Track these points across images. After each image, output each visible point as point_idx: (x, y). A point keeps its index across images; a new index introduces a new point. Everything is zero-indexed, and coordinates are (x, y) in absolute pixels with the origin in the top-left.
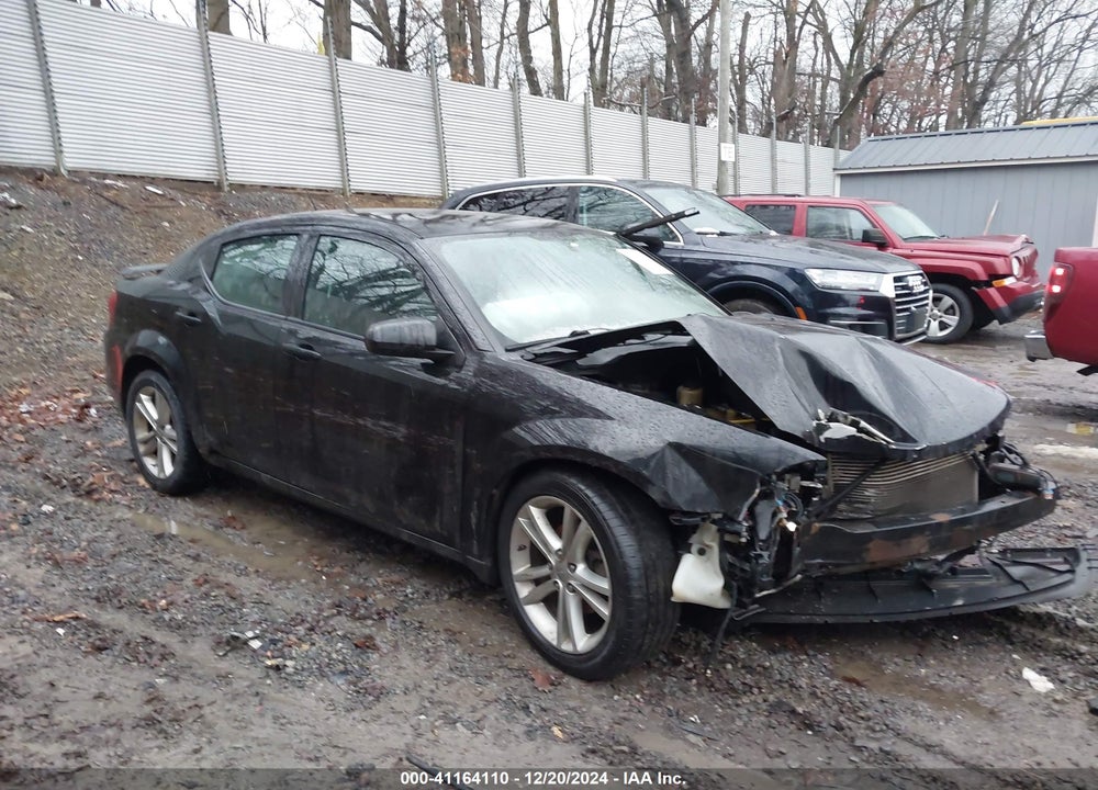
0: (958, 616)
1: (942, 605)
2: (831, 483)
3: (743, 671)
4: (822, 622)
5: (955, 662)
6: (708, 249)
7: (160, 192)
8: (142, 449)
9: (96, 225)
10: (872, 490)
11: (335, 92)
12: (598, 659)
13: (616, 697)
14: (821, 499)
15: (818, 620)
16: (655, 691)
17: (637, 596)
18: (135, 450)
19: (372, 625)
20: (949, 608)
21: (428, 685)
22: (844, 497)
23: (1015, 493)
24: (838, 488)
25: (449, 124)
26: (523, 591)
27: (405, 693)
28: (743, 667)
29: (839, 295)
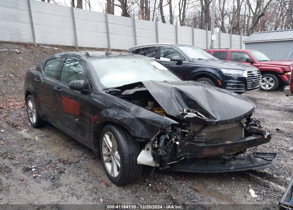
0: (230, 172)
1: (227, 169)
2: (192, 131)
3: (164, 185)
4: (190, 172)
5: (230, 186)
6: (194, 63)
7: (57, 49)
8: (30, 115)
9: (39, 58)
10: (204, 133)
11: (107, 23)
12: (118, 180)
13: (123, 191)
14: (188, 135)
15: (189, 171)
16: (136, 190)
17: (126, 162)
18: (28, 116)
19: (67, 166)
20: (229, 170)
21: (73, 184)
22: (196, 135)
23: (255, 136)
24: (194, 132)
25: (137, 30)
26: (105, 158)
27: (66, 186)
28: (165, 184)
29: (231, 77)
